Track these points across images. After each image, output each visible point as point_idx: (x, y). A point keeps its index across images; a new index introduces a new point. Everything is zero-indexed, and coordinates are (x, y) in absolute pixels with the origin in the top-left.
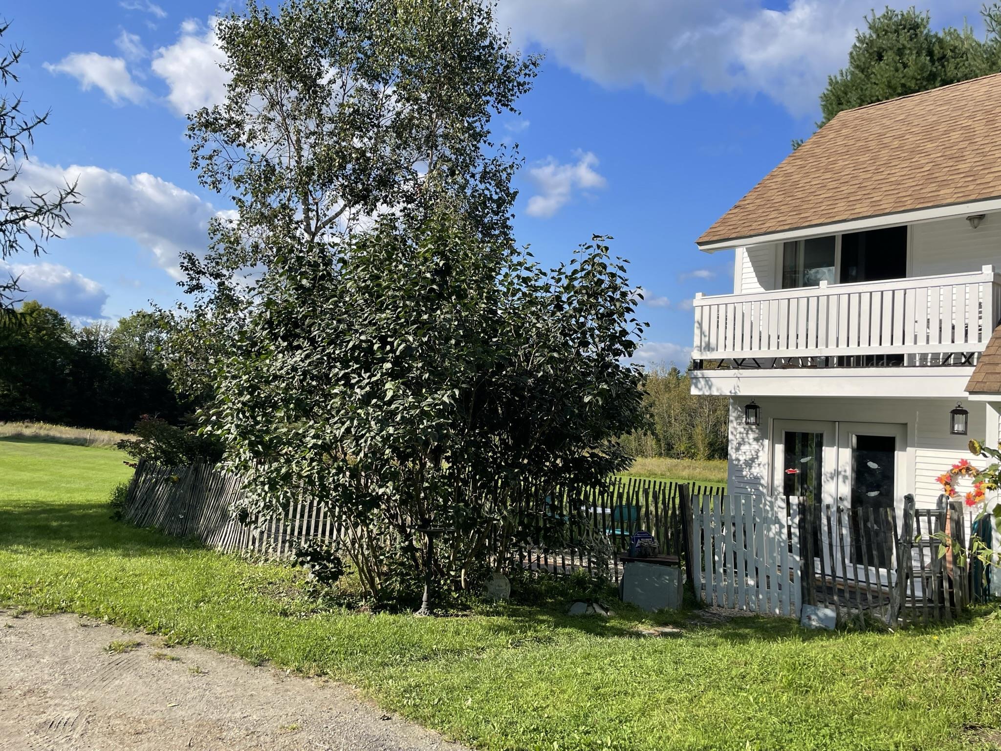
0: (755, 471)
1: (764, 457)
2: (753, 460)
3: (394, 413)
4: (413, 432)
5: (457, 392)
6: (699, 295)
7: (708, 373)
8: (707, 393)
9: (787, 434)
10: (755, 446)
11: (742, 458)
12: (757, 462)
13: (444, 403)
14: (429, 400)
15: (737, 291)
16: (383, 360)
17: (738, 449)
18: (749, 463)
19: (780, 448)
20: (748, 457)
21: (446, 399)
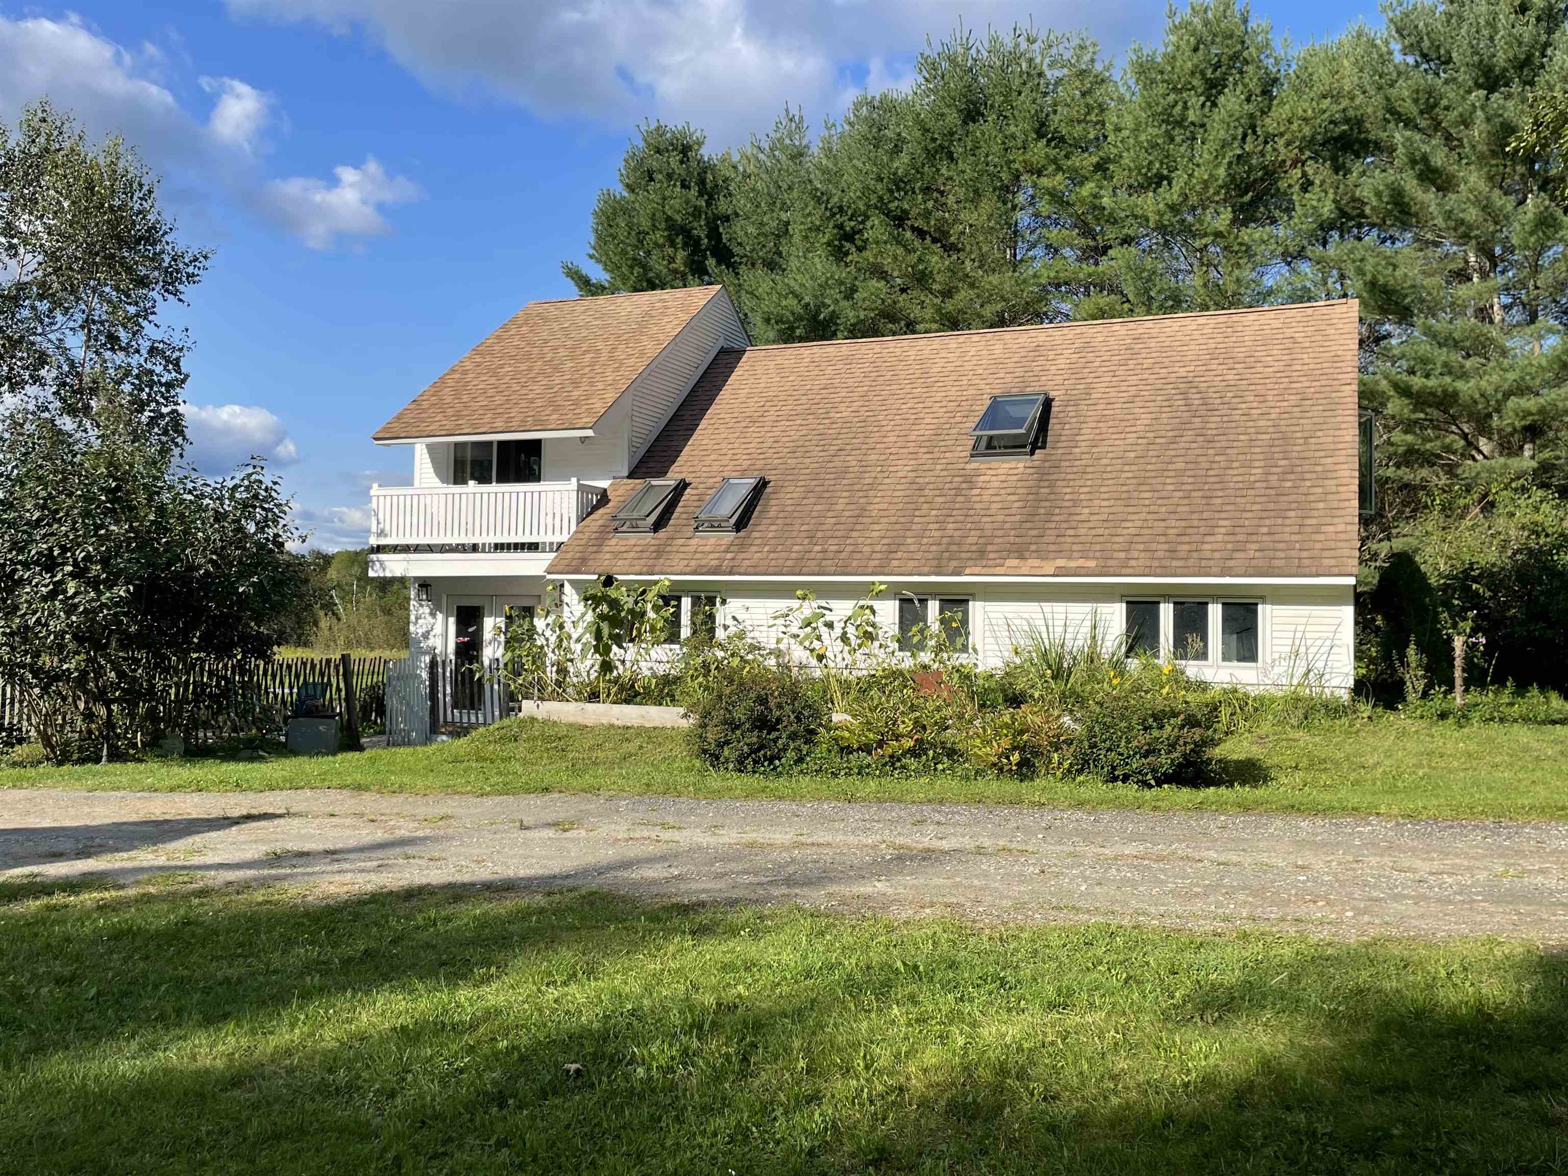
0: (431, 642)
1: (438, 629)
2: (428, 632)
3: (76, 606)
4: (93, 620)
5: (131, 588)
6: (375, 486)
7: (382, 557)
8: (382, 575)
9: (458, 607)
10: (430, 619)
11: (420, 631)
12: (432, 634)
13: (120, 596)
14: (108, 595)
15: (417, 483)
16: (64, 564)
17: (416, 623)
18: (426, 636)
19: (452, 620)
20: (424, 630)
21: (122, 593)
